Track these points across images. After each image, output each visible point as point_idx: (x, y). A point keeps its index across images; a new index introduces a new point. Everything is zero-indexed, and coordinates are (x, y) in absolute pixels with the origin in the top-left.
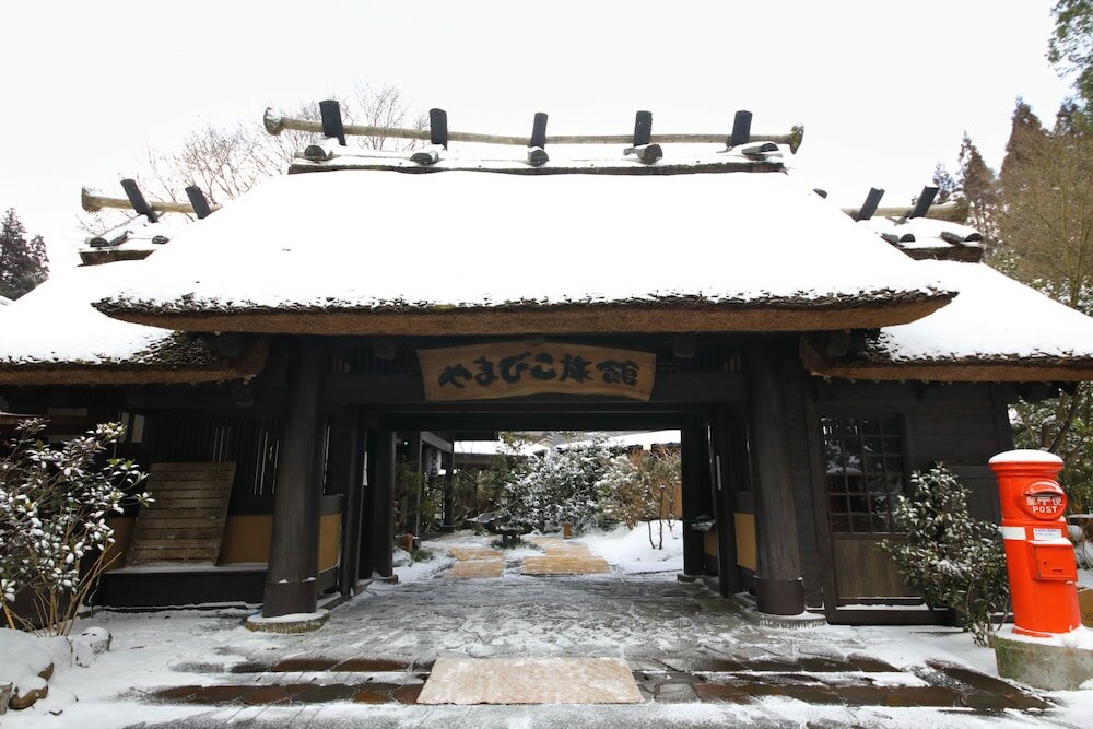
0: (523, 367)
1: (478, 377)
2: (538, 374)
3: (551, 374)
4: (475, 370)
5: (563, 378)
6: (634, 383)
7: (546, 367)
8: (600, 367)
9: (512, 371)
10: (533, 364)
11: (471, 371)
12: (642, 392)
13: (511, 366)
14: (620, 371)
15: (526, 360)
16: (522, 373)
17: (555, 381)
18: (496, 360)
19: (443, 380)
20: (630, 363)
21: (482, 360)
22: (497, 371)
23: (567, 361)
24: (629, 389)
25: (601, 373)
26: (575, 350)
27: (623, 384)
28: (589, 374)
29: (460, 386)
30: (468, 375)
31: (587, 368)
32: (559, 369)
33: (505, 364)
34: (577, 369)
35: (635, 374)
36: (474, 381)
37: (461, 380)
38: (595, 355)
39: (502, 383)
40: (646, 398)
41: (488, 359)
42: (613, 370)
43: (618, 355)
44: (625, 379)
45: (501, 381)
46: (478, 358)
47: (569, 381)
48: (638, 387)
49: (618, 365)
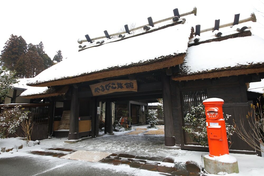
0: (110, 87)
2: (113, 88)
3: (115, 88)
4: (101, 88)
5: (118, 88)
6: (133, 88)
7: (114, 86)
8: (125, 85)
9: (108, 88)
10: (111, 86)
12: (135, 90)
14: (129, 85)
17: (116, 89)
18: (104, 86)
19: (95, 92)
20: (131, 83)
21: (101, 86)
22: (105, 88)
23: (118, 84)
24: (132, 89)
25: (125, 86)
26: (119, 81)
27: (131, 88)
28: (123, 87)
29: (99, 92)
30: (100, 90)
31: (122, 85)
32: (117, 86)
33: (106, 86)
34: (120, 86)
35: (133, 85)
36: (101, 91)
37: (99, 91)
38: (123, 82)
39: (106, 91)
40: (136, 91)
42: (128, 85)
43: (128, 81)
44: (131, 87)
45: (106, 90)
47: (119, 89)
48: (134, 89)
49: (129, 84)
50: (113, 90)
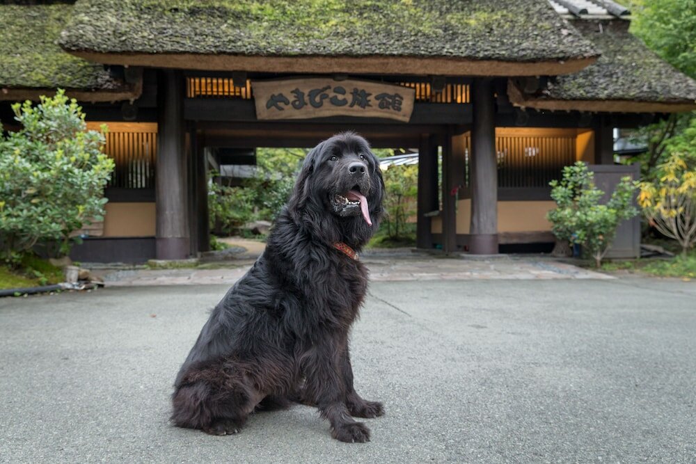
0: (324, 97)
1: (293, 103)
2: (335, 102)
3: (344, 102)
4: (291, 98)
5: (352, 106)
6: (399, 109)
7: (340, 97)
8: (377, 98)
9: (317, 99)
10: (332, 94)
11: (289, 98)
12: (404, 116)
13: (317, 94)
14: (390, 101)
15: (327, 92)
16: (324, 101)
17: (347, 107)
18: (306, 92)
19: (268, 107)
20: (397, 95)
21: (296, 91)
22: (306, 99)
23: (355, 93)
24: (395, 114)
25: (378, 102)
26: (361, 85)
27: (392, 110)
28: (370, 103)
29: (281, 109)
30: (287, 103)
31: (369, 98)
32: (349, 98)
33: (312, 95)
34: (361, 99)
35: (400, 104)
36: (290, 105)
37: (281, 104)
38: (375, 89)
39: (310, 108)
40: (407, 119)
41: (301, 90)
42: (386, 100)
43: (390, 89)
44: (393, 108)
45: (309, 106)
46: (293, 89)
47: (356, 107)
48: (401, 113)
49: (390, 97)
50: (333, 107)
